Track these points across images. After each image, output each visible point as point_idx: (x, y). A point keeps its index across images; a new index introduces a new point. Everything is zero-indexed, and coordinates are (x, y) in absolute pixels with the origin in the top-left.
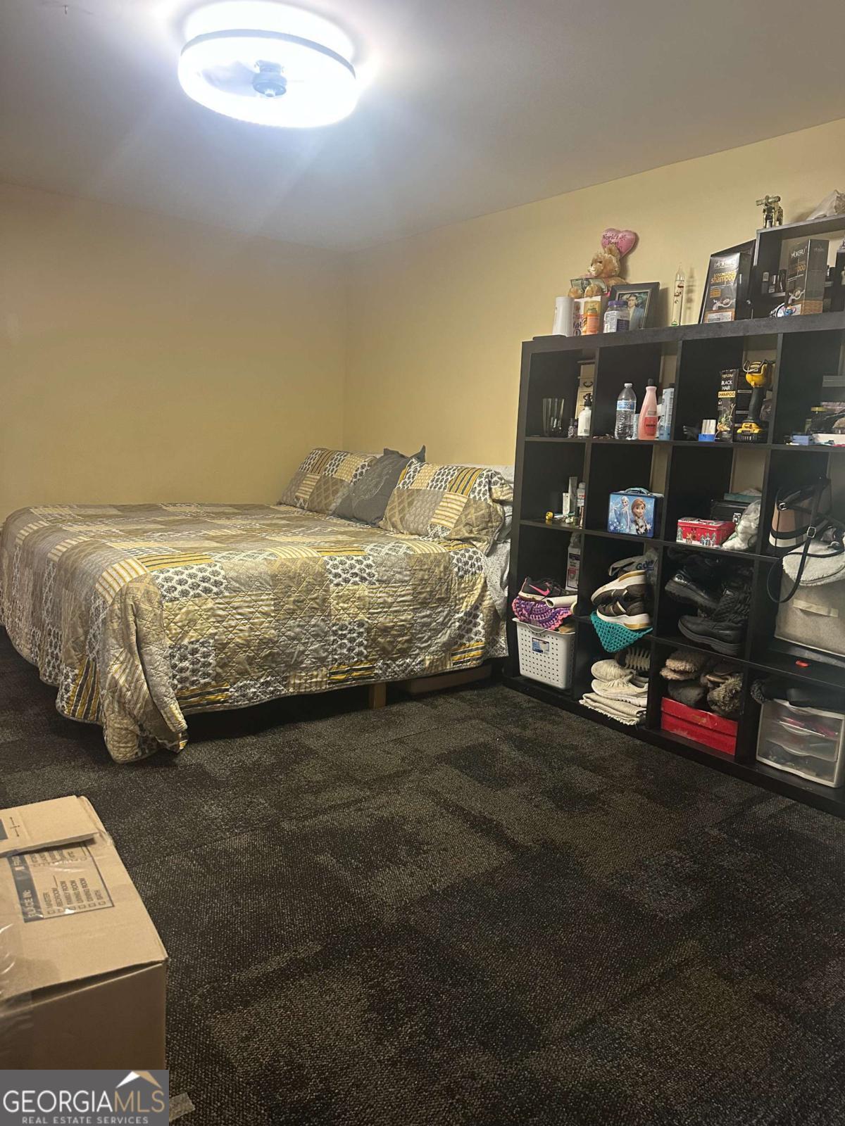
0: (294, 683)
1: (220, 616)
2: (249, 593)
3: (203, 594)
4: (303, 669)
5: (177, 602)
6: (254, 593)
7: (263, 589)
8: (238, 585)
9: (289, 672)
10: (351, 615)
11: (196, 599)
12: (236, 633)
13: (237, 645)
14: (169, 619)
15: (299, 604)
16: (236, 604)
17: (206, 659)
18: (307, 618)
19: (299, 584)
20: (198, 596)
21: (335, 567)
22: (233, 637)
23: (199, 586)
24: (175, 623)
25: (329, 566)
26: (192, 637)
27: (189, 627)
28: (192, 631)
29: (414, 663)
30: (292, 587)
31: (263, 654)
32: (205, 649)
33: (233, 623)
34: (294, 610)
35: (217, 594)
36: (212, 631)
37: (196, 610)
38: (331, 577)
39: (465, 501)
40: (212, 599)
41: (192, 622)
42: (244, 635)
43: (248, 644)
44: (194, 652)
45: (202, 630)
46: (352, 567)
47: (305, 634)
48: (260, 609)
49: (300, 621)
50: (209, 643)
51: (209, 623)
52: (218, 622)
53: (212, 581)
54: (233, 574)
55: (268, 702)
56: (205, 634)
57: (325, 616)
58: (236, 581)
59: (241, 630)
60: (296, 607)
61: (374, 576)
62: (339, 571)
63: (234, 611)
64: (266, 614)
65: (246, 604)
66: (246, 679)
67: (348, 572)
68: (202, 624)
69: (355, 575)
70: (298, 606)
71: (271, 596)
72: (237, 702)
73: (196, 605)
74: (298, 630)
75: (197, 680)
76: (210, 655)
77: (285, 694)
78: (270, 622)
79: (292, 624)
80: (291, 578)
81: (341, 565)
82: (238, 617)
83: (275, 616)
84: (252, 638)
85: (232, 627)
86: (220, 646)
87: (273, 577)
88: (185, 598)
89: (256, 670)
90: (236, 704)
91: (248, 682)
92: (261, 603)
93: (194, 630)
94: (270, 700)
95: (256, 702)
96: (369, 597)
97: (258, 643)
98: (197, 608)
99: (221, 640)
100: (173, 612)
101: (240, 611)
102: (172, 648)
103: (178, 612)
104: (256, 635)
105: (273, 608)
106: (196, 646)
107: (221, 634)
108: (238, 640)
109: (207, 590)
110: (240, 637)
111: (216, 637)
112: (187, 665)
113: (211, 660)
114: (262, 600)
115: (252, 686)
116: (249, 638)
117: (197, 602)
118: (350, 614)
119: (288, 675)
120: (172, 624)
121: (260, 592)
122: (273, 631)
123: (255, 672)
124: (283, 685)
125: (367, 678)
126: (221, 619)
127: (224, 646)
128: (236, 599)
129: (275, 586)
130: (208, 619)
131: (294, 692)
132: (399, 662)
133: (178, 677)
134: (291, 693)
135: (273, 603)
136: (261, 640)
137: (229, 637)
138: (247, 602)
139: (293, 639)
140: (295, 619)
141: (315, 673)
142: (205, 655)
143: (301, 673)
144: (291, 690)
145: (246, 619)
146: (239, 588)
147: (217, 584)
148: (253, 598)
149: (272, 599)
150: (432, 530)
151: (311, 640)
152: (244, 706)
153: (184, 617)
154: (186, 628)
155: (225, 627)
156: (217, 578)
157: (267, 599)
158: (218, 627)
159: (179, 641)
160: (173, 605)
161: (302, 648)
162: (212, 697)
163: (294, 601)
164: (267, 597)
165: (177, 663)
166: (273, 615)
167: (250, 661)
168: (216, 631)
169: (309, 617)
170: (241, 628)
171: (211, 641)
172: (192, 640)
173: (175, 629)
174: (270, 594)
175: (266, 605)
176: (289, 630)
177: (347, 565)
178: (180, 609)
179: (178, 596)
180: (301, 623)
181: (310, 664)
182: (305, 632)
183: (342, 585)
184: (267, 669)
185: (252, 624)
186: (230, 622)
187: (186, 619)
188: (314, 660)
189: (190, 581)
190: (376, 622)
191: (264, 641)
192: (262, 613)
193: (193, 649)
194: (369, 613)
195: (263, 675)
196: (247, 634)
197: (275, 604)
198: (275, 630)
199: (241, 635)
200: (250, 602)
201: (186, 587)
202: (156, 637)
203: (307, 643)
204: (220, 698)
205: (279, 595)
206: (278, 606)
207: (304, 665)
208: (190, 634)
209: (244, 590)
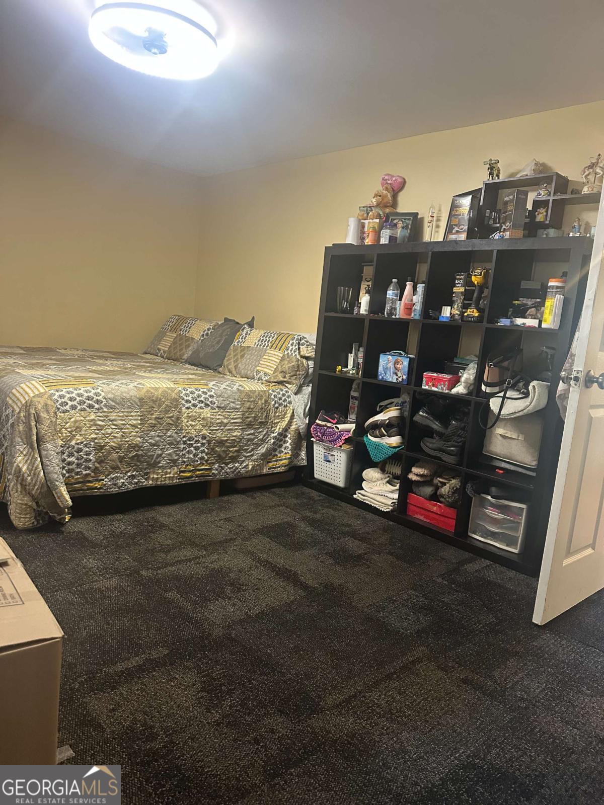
0: (153, 477)
1: (99, 425)
2: (122, 410)
3: (88, 409)
4: (160, 467)
5: (68, 413)
6: (126, 410)
7: (133, 408)
8: (114, 404)
9: (150, 469)
10: (197, 431)
11: (82, 412)
12: (111, 439)
13: (112, 447)
14: (61, 426)
15: (159, 420)
16: (112, 418)
17: (88, 457)
18: (165, 431)
19: (160, 406)
20: (84, 410)
21: (187, 395)
22: (109, 441)
23: (85, 402)
24: (66, 429)
25: (182, 394)
26: (78, 439)
27: (76, 432)
28: (78, 435)
29: (241, 467)
30: (154, 408)
31: (131, 455)
32: (87, 449)
33: (109, 431)
34: (155, 424)
35: (98, 409)
36: (93, 436)
37: (81, 420)
38: (183, 402)
39: (281, 355)
40: (94, 413)
41: (78, 429)
42: (118, 441)
43: (119, 447)
44: (79, 450)
45: (86, 435)
46: (199, 396)
47: (163, 442)
48: (130, 422)
49: (159, 433)
50: (91, 445)
51: (91, 430)
52: (98, 430)
53: (94, 399)
54: (110, 396)
55: (133, 490)
56: (88, 438)
57: (178, 430)
58: (113, 401)
59: (115, 437)
60: (157, 423)
61: (215, 404)
62: (190, 398)
63: (110, 423)
64: (134, 426)
65: (120, 418)
66: (117, 473)
67: (196, 400)
68: (86, 431)
69: (202, 402)
70: (158, 422)
71: (138, 413)
72: (110, 489)
73: (82, 416)
74: (158, 439)
75: (80, 471)
76: (91, 454)
77: (146, 485)
78: (137, 432)
79: (153, 434)
80: (154, 402)
81: (191, 394)
82: (114, 427)
83: (141, 428)
84: (123, 443)
85: (108, 434)
86: (98, 448)
87: (141, 399)
88: (74, 411)
89: (125, 467)
90: (109, 490)
91: (119, 475)
92: (131, 418)
93: (80, 434)
94: (134, 488)
95: (124, 489)
96: (211, 418)
97: (128, 447)
98: (82, 418)
99: (100, 443)
100: (65, 421)
101: (115, 423)
102: (63, 447)
103: (68, 421)
104: (126, 441)
105: (139, 422)
106: (81, 446)
107: (100, 439)
108: (112, 444)
109: (90, 406)
110: (114, 442)
111: (96, 441)
112: (74, 460)
113: (91, 457)
114: (132, 416)
115: (121, 478)
116: (120, 443)
117: (83, 414)
118: (196, 429)
119: (149, 471)
120: (63, 430)
121: (130, 410)
122: (139, 439)
123: (124, 468)
124: (144, 478)
125: (207, 476)
126: (101, 428)
127: (102, 447)
128: (112, 414)
129: (141, 407)
130: (90, 427)
131: (152, 484)
132: (230, 466)
133: (66, 468)
134: (151, 484)
135: (139, 418)
136: (129, 444)
137: (106, 441)
138: (120, 416)
139: (154, 445)
140: (156, 431)
141: (169, 471)
142: (87, 454)
143: (158, 470)
144: (151, 482)
145: (119, 429)
146: (114, 406)
147: (98, 402)
148: (125, 414)
149: (139, 415)
150: (257, 375)
151: (166, 447)
152: (114, 492)
153: (72, 424)
154: (74, 433)
155: (103, 434)
156: (98, 398)
157: (136, 416)
158: (98, 433)
159: (68, 443)
160: (65, 415)
161: (160, 452)
162: (91, 484)
163: (156, 418)
164: (135, 414)
165: (66, 458)
166: (139, 427)
167: (121, 459)
168: (96, 436)
169: (166, 430)
170: (115, 435)
171: (92, 443)
172: (78, 442)
173: (66, 433)
174: (138, 412)
175: (135, 420)
176: (150, 439)
177: (195, 395)
178: (70, 419)
179: (69, 409)
180: (160, 434)
181: (166, 464)
182: (162, 440)
183: (191, 409)
184: (134, 466)
185: (123, 432)
186: (107, 430)
187: (74, 427)
188: (168, 461)
189: (78, 399)
190: (215, 436)
191: (132, 445)
192: (131, 425)
193: (78, 448)
194: (210, 430)
195: (130, 470)
196: (119, 440)
197: (141, 419)
198: (141, 438)
199: (115, 440)
200: (123, 416)
201: (75, 403)
202: (51, 437)
203: (164, 448)
204: (97, 485)
205: (144, 413)
206: (143, 421)
207: (161, 465)
208: (77, 437)
209: (119, 408)
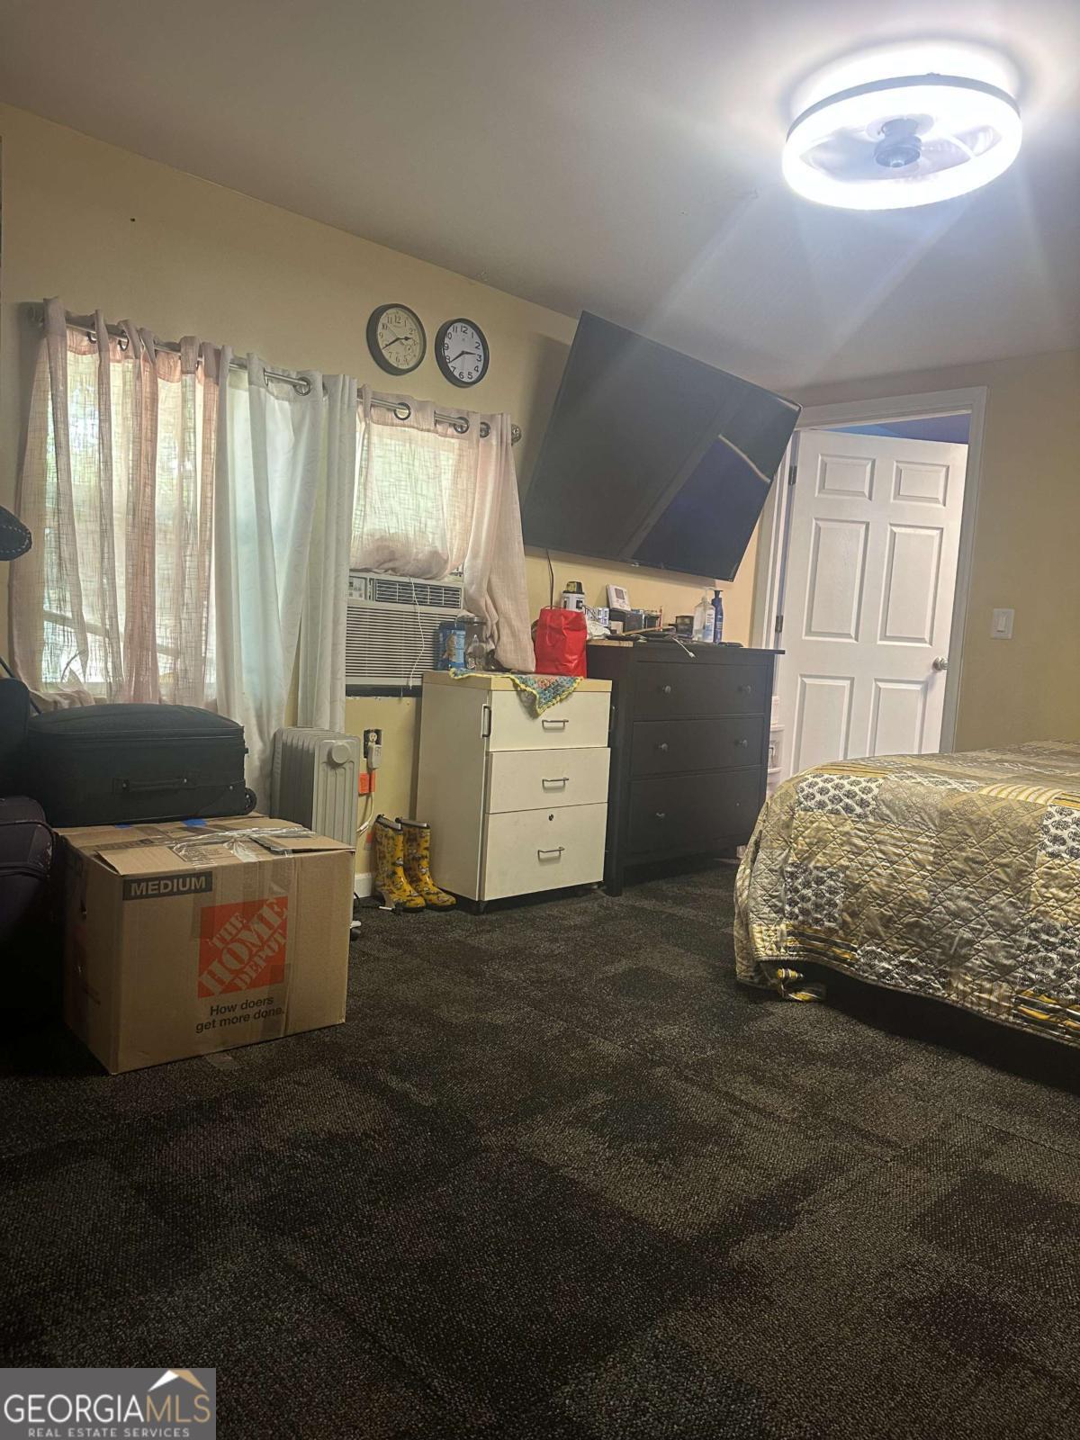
0: (957, 987)
1: (856, 846)
2: (902, 827)
3: (843, 812)
4: (970, 969)
5: (811, 813)
6: (909, 829)
7: (924, 827)
8: (888, 812)
9: (951, 967)
10: (1066, 914)
11: (833, 816)
12: (872, 876)
13: (871, 891)
14: (798, 831)
15: (974, 865)
16: (880, 837)
17: (832, 897)
18: (984, 892)
19: (984, 835)
20: (837, 812)
21: (1059, 825)
22: (868, 880)
23: (841, 800)
24: (804, 838)
25: (1049, 821)
26: (818, 861)
27: (818, 848)
28: (820, 854)
30: (970, 837)
31: (906, 920)
32: (832, 883)
33: (871, 861)
34: (963, 871)
35: (859, 816)
36: (844, 862)
37: (828, 829)
38: (1045, 840)
40: (853, 821)
41: (821, 843)
42: (881, 882)
43: (884, 897)
44: (820, 881)
45: (833, 857)
47: (978, 916)
48: (912, 853)
49: (971, 893)
50: (839, 877)
51: (843, 851)
52: (853, 853)
53: (857, 798)
54: (888, 796)
55: (908, 994)
56: (835, 863)
57: (1018, 899)
58: (888, 807)
59: (879, 874)
60: (968, 869)
62: (1066, 835)
63: (876, 845)
64: (920, 865)
65: (893, 841)
66: (878, 945)
68: (833, 849)
70: (972, 868)
71: (932, 840)
72: (864, 972)
73: (832, 823)
74: (965, 904)
75: (822, 920)
76: (838, 893)
77: (943, 998)
78: (924, 877)
79: (955, 892)
80: (971, 823)
82: (879, 855)
83: (933, 872)
84: (893, 890)
85: (868, 865)
86: (851, 886)
87: (944, 814)
88: (820, 811)
89: (895, 940)
90: (861, 973)
91: (879, 950)
92: (916, 846)
93: (824, 853)
94: (917, 995)
95: (888, 983)
97: (901, 901)
98: (830, 826)
99: (852, 878)
100: (804, 824)
101: (883, 847)
102: (796, 867)
103: (809, 825)
104: (900, 890)
105: (931, 858)
106: (822, 875)
107: (853, 871)
108: (872, 886)
109: (848, 809)
110: (875, 883)
111: (848, 872)
112: (810, 895)
113: (838, 900)
114: (918, 843)
115: (885, 959)
116: (886, 889)
117: (833, 820)
118: (1067, 911)
119: (948, 969)
120: (800, 838)
121: (918, 830)
122: (925, 893)
123: (892, 941)
124: (939, 980)
126: (859, 852)
127: (857, 887)
128: (882, 831)
129: (941, 829)
130: (842, 845)
131: (957, 1002)
134: (953, 1001)
135: (932, 851)
136: (905, 898)
137: (863, 878)
138: (894, 838)
139: (955, 915)
140: (965, 887)
141: (988, 985)
142: (833, 891)
143: (965, 974)
144: (954, 997)
145: (889, 862)
146: (888, 816)
147: (863, 803)
148: (905, 835)
149: (932, 845)
151: (986, 929)
152: (869, 981)
153: (813, 833)
154: (814, 849)
155: (861, 864)
156: (864, 797)
157: (926, 844)
158: (853, 860)
159: (806, 862)
160: (806, 815)
161: (968, 935)
162: (838, 951)
163: (967, 859)
164: (927, 840)
166: (929, 868)
167: (887, 922)
168: (848, 863)
169: (988, 890)
170: (879, 871)
171: (842, 875)
172: (818, 865)
173: (802, 845)
174: (931, 837)
175: (922, 852)
176: (950, 900)
178: (812, 822)
179: (813, 806)
180: (972, 896)
181: (980, 966)
182: (977, 912)
184: (914, 946)
185: (896, 870)
186: (869, 859)
187: (814, 837)
188: (987, 963)
189: (832, 792)
191: (910, 901)
192: (913, 859)
193: (818, 877)
195: (903, 952)
196: (884, 882)
197: (935, 853)
198: (929, 892)
199: (878, 880)
200: (899, 839)
201: (825, 798)
202: (769, 843)
203: (981, 931)
204: (847, 956)
205: (945, 842)
206: (939, 859)
207: (970, 965)
208: (818, 857)
209: (896, 821)
